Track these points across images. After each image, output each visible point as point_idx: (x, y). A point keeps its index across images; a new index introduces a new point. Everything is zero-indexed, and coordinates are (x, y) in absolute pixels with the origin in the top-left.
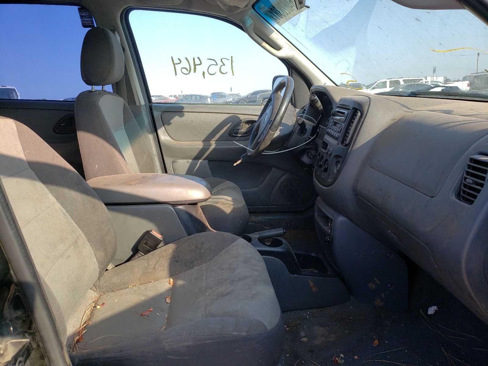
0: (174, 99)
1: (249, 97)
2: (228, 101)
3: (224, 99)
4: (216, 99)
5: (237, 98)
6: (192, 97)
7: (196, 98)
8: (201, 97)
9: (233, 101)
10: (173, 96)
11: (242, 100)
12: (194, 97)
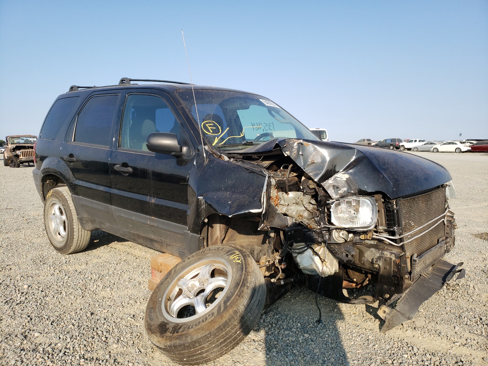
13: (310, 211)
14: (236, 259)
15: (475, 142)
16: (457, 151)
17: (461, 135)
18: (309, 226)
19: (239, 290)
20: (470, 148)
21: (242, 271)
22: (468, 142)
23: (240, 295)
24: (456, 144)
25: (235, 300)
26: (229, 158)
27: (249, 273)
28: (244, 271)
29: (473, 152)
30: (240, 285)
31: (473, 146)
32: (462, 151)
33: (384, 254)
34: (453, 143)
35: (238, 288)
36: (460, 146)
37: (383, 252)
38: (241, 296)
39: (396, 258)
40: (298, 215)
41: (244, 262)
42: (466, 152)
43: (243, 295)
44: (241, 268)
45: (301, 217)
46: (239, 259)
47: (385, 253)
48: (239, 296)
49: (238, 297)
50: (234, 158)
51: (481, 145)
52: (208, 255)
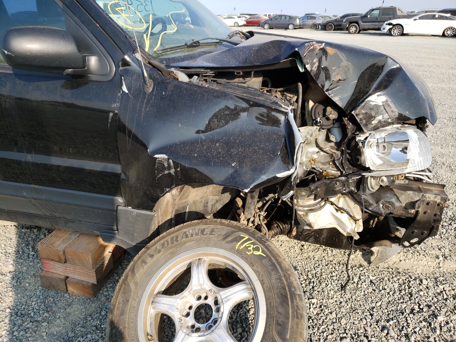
1: (337, 20)
2: (318, 23)
3: (314, 20)
4: (306, 21)
6: (282, 17)
7: (286, 18)
8: (291, 18)
9: (322, 23)
11: (329, 23)
12: (283, 17)
13: (328, 152)
14: (251, 248)
15: (248, 17)
16: (236, 25)
17: (235, 9)
18: (325, 172)
19: (293, 307)
20: (245, 23)
21: (277, 271)
22: (243, 17)
23: (297, 314)
24: (234, 18)
25: (295, 327)
26: (190, 76)
27: (288, 271)
28: (280, 270)
29: (247, 26)
30: (289, 297)
31: (247, 21)
32: (239, 25)
33: (425, 197)
34: (232, 18)
35: (288, 304)
36: (237, 20)
37: (425, 195)
38: (299, 316)
39: (441, 200)
40: (309, 160)
41: (268, 253)
42: (242, 26)
43: (301, 312)
44: (271, 265)
45: (313, 162)
46: (257, 249)
47: (427, 195)
48: (298, 318)
49: (296, 320)
50: (198, 75)
51: (253, 20)
52: (187, 244)
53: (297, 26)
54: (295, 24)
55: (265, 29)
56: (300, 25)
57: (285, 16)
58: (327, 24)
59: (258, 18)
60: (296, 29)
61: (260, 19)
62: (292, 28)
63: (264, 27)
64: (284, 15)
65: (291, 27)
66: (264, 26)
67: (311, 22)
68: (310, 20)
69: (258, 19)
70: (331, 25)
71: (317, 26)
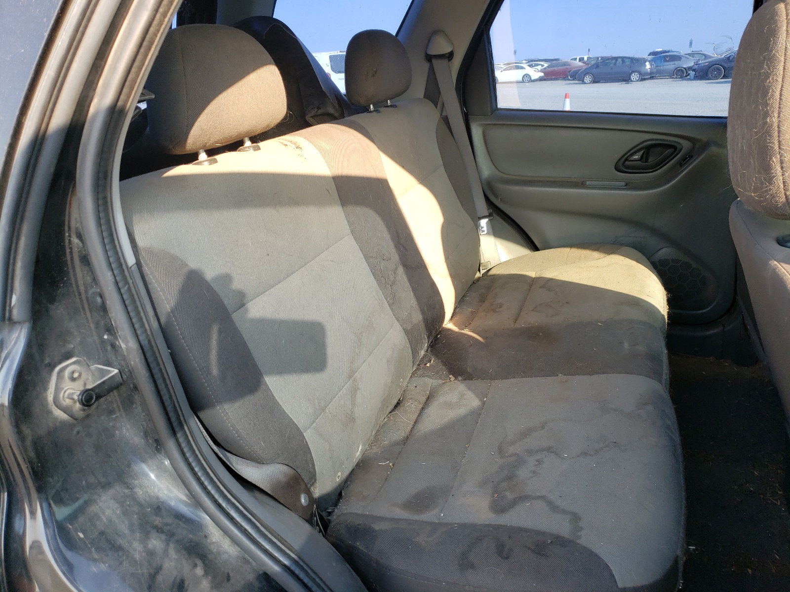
0: (581, 64)
1: (731, 58)
2: (685, 66)
3: (676, 63)
4: (662, 64)
5: (703, 62)
6: (617, 60)
7: (623, 61)
8: (632, 60)
9: (696, 67)
10: (578, 60)
11: (713, 65)
12: (620, 60)
15: (547, 64)
16: (526, 79)
20: (542, 75)
22: (538, 65)
24: (523, 68)
29: (545, 80)
31: (545, 71)
32: (533, 78)
34: (519, 68)
36: (529, 70)
42: (537, 80)
51: (555, 69)
53: (647, 74)
54: (642, 71)
55: (585, 83)
56: (651, 73)
57: (623, 58)
58: (710, 67)
59: (565, 65)
60: (645, 79)
61: (568, 67)
62: (637, 78)
63: (583, 81)
64: (620, 57)
65: (635, 77)
66: (584, 78)
67: (671, 66)
68: (668, 63)
69: (565, 67)
70: (719, 70)
71: (684, 73)
